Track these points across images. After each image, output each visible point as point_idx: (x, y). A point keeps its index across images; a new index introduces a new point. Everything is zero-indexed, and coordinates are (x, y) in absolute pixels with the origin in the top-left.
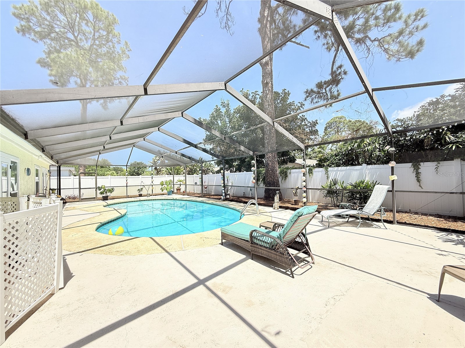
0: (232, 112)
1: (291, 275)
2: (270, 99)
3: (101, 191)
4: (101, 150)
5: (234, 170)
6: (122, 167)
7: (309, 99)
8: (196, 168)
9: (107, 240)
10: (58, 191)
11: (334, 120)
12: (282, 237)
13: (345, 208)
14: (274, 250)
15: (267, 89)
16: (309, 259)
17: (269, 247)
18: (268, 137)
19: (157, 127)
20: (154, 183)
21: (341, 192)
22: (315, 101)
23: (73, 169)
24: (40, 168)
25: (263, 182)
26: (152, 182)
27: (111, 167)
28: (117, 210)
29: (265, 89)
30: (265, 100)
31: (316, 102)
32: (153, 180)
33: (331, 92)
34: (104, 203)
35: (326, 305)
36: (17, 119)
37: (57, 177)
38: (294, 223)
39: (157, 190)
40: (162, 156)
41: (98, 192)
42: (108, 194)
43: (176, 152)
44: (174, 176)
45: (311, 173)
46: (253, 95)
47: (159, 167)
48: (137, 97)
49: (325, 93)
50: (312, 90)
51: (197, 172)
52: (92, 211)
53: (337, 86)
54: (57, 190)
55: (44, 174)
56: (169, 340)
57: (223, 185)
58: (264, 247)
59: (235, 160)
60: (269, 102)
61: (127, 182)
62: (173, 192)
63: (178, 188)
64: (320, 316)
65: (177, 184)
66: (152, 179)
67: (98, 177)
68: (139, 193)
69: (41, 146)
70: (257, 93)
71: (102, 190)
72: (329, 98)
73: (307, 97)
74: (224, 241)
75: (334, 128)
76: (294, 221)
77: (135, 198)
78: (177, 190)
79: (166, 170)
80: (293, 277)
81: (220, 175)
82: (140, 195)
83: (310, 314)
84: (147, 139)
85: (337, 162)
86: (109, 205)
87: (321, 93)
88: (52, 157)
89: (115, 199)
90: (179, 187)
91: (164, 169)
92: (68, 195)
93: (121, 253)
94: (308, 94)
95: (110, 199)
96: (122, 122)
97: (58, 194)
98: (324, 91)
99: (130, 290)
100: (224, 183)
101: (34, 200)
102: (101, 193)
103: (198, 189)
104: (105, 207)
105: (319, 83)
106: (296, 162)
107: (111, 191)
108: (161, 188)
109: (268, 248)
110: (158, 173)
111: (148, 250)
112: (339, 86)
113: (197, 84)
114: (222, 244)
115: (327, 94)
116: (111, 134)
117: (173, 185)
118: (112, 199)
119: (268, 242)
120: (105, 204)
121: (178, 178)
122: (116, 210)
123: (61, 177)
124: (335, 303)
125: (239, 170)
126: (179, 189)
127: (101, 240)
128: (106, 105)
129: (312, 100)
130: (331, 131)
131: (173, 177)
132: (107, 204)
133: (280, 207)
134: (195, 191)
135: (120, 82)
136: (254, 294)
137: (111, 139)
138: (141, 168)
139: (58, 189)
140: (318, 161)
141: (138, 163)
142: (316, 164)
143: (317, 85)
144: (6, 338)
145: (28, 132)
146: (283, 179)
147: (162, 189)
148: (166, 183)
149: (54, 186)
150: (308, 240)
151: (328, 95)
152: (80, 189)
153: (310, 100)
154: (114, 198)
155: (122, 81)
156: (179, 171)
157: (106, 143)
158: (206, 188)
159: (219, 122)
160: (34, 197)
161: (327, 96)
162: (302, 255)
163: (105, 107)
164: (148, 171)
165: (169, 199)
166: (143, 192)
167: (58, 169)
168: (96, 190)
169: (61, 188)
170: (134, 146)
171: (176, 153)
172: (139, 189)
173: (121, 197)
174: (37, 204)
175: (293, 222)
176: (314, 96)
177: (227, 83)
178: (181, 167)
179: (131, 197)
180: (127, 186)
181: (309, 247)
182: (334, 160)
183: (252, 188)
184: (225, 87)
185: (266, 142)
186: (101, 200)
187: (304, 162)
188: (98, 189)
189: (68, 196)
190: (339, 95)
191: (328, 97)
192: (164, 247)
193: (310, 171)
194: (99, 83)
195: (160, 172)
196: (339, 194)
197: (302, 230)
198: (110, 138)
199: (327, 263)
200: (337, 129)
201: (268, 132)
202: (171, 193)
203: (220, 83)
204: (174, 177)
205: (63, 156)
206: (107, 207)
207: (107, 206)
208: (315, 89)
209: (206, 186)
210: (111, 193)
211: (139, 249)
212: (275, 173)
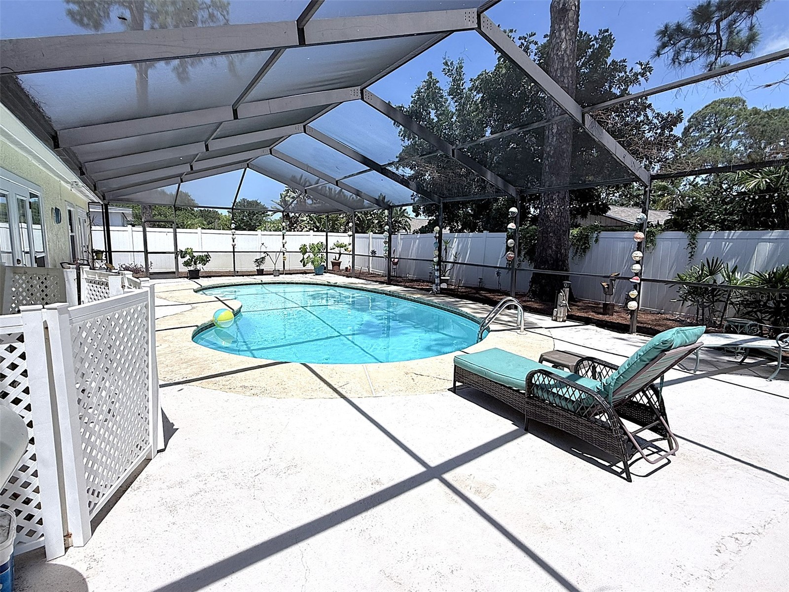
0: (468, 85)
1: (624, 475)
2: (568, 52)
3: (186, 259)
4: (185, 174)
5: (458, 226)
6: (217, 210)
7: (669, 52)
8: (370, 219)
9: (219, 363)
10: (106, 255)
11: (713, 108)
12: (611, 392)
13: (738, 332)
14: (585, 416)
15: (562, 26)
16: (664, 445)
17: (573, 410)
18: (552, 152)
19: (302, 125)
20: (289, 247)
21: (725, 291)
22: (682, 58)
23: (128, 211)
24: (74, 208)
25: (528, 257)
26: (284, 245)
27: (196, 209)
28: (224, 301)
29: (557, 27)
30: (555, 56)
31: (687, 61)
32: (284, 241)
33: (731, 33)
34: (193, 284)
35: (719, 551)
36: (42, 105)
37: (103, 227)
38: (647, 364)
39: (294, 262)
40: (306, 190)
41: (181, 261)
42: (199, 266)
43: (337, 182)
44: (329, 234)
45: (652, 241)
46: (522, 44)
47: (293, 214)
48: (277, 51)
49: (714, 34)
50: (679, 27)
51: (373, 227)
52: (174, 300)
53: (751, 13)
54: (104, 253)
55: (81, 221)
56: (387, 578)
57: (436, 260)
58: (562, 407)
59: (465, 204)
60: (566, 60)
61: (233, 244)
62: (325, 269)
63: (335, 261)
64: (707, 573)
65: (332, 251)
66: (283, 239)
67: (178, 230)
68: (258, 268)
69: (78, 163)
70: (532, 39)
71: (188, 257)
72: (723, 48)
73: (664, 46)
74: (458, 384)
75: (708, 129)
76: (648, 359)
77: (250, 277)
78: (334, 264)
79: (308, 220)
80: (629, 480)
81: (431, 238)
82: (261, 272)
83: (683, 566)
84: (277, 151)
85: (724, 220)
86: (203, 289)
87: (703, 35)
88: (95, 186)
89: (213, 278)
90: (337, 259)
91: (305, 219)
92: (124, 264)
93: (252, 391)
94: (666, 39)
95: (202, 277)
96: (235, 112)
97: (107, 262)
98: (713, 29)
99: (288, 468)
100: (440, 256)
101: (89, 276)
102: (187, 264)
103: (379, 267)
104: (196, 292)
105: (700, 7)
106: (609, 213)
107: (205, 259)
108: (302, 258)
109: (571, 411)
110: (291, 228)
111: (303, 390)
112: (758, 14)
113: (414, 15)
114: (454, 390)
115: (719, 38)
116: (208, 139)
117: (325, 254)
118: (207, 277)
119: (573, 398)
120: (196, 287)
121: (337, 238)
122: (221, 301)
123: (111, 228)
124: (740, 548)
125: (471, 227)
126: (336, 264)
127: (208, 361)
128: (184, 70)
129: (677, 54)
130: (700, 137)
131: (325, 237)
132: (200, 286)
133: (570, 317)
134: (371, 269)
135: (211, 16)
136: (545, 506)
137: (207, 149)
138: (255, 215)
139: (106, 252)
140: (673, 213)
141: (249, 203)
142: (667, 222)
143: (694, 13)
144: (93, 532)
145: (58, 134)
146: (578, 254)
147: (304, 262)
148: (312, 247)
149: (99, 244)
150: (664, 401)
151: (721, 41)
152: (146, 252)
153: (671, 54)
154: (209, 275)
155: (215, 12)
156: (336, 224)
157: (195, 160)
158: (396, 264)
159: (433, 112)
160: (88, 269)
161: (718, 43)
162: (648, 435)
163: (182, 75)
164: (269, 220)
165: (319, 283)
166: (267, 266)
167: (104, 211)
168: (175, 258)
169: (112, 250)
170: (248, 167)
171: (337, 185)
172: (257, 260)
173: (222, 274)
174: (94, 285)
175: (645, 361)
176: (683, 42)
177: (483, 11)
178: (341, 216)
179: (243, 276)
180: (234, 252)
181: (666, 418)
182: (716, 214)
183: (501, 271)
184: (478, 23)
185: (547, 162)
186: (187, 278)
187: (644, 215)
188: (179, 256)
189: (124, 266)
190: (752, 39)
191: (721, 46)
192: (336, 387)
193: (651, 237)
194: (169, 20)
195: (295, 225)
196: (719, 295)
197: (655, 379)
198: (207, 147)
199: (705, 455)
200: (717, 131)
201: (555, 138)
202: (320, 270)
203: (469, 10)
204: (328, 237)
205: (115, 184)
206: (201, 292)
207: (201, 290)
208: (689, 25)
209: (396, 260)
210: (205, 264)
211: (286, 386)
212: (562, 239)
